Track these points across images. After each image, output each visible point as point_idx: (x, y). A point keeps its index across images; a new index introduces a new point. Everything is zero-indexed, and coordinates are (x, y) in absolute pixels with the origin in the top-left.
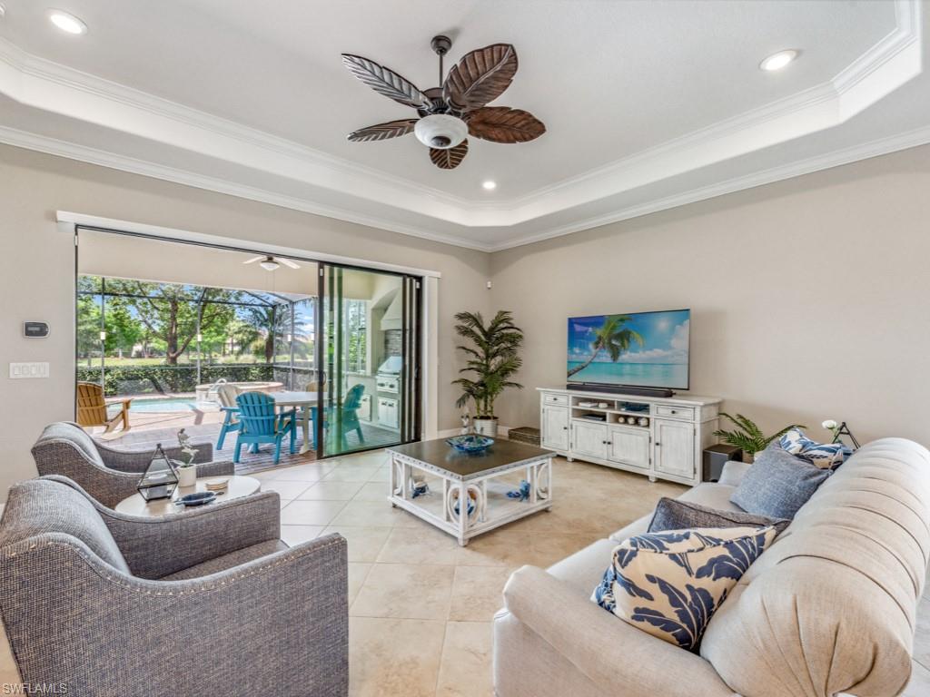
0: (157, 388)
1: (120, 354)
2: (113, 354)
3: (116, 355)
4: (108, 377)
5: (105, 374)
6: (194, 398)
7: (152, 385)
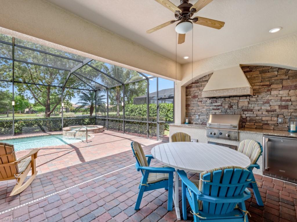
0: (41, 129)
1: (20, 112)
2: (17, 112)
3: (18, 113)
4: (16, 124)
5: (15, 123)
6: (62, 134)
7: (39, 127)
